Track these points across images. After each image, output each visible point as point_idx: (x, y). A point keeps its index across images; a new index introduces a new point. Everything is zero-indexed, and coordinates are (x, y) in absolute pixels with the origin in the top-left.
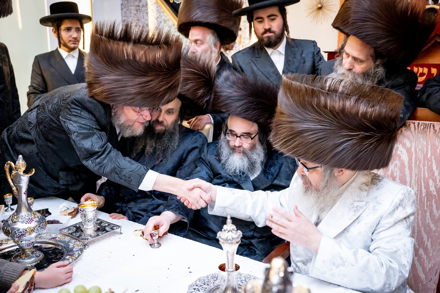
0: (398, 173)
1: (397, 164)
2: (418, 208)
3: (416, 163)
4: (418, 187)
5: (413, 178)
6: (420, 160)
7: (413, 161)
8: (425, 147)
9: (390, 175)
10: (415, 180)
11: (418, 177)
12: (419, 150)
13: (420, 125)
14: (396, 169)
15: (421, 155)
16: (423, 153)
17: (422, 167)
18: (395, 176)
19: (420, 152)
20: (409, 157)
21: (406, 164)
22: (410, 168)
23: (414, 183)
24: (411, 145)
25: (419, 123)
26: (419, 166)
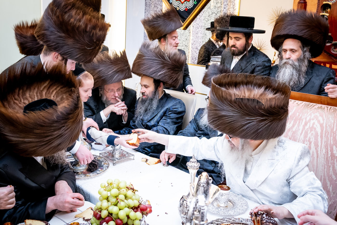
0: (314, 139)
1: (313, 133)
2: (325, 164)
3: (325, 134)
4: (326, 150)
5: (323, 144)
6: (329, 133)
7: (324, 133)
8: (332, 124)
9: (308, 140)
10: (324, 145)
11: (326, 144)
12: (328, 126)
13: (331, 109)
14: (312, 137)
15: (329, 129)
16: (331, 128)
17: (329, 137)
18: (311, 141)
19: (329, 127)
20: (321, 129)
21: (319, 134)
22: (321, 137)
23: (323, 147)
24: (324, 122)
25: (331, 108)
26: (327, 136)
